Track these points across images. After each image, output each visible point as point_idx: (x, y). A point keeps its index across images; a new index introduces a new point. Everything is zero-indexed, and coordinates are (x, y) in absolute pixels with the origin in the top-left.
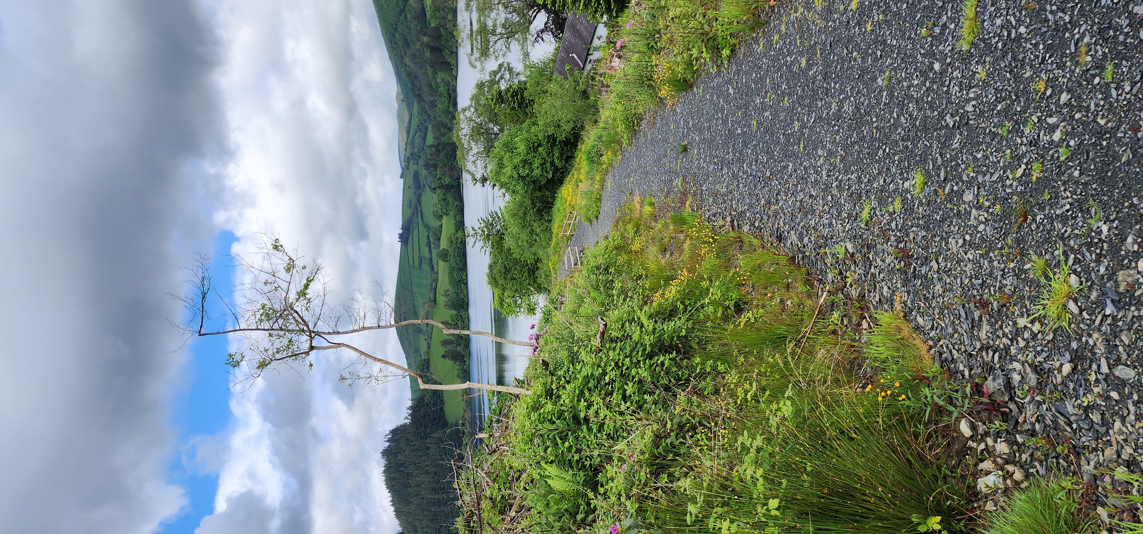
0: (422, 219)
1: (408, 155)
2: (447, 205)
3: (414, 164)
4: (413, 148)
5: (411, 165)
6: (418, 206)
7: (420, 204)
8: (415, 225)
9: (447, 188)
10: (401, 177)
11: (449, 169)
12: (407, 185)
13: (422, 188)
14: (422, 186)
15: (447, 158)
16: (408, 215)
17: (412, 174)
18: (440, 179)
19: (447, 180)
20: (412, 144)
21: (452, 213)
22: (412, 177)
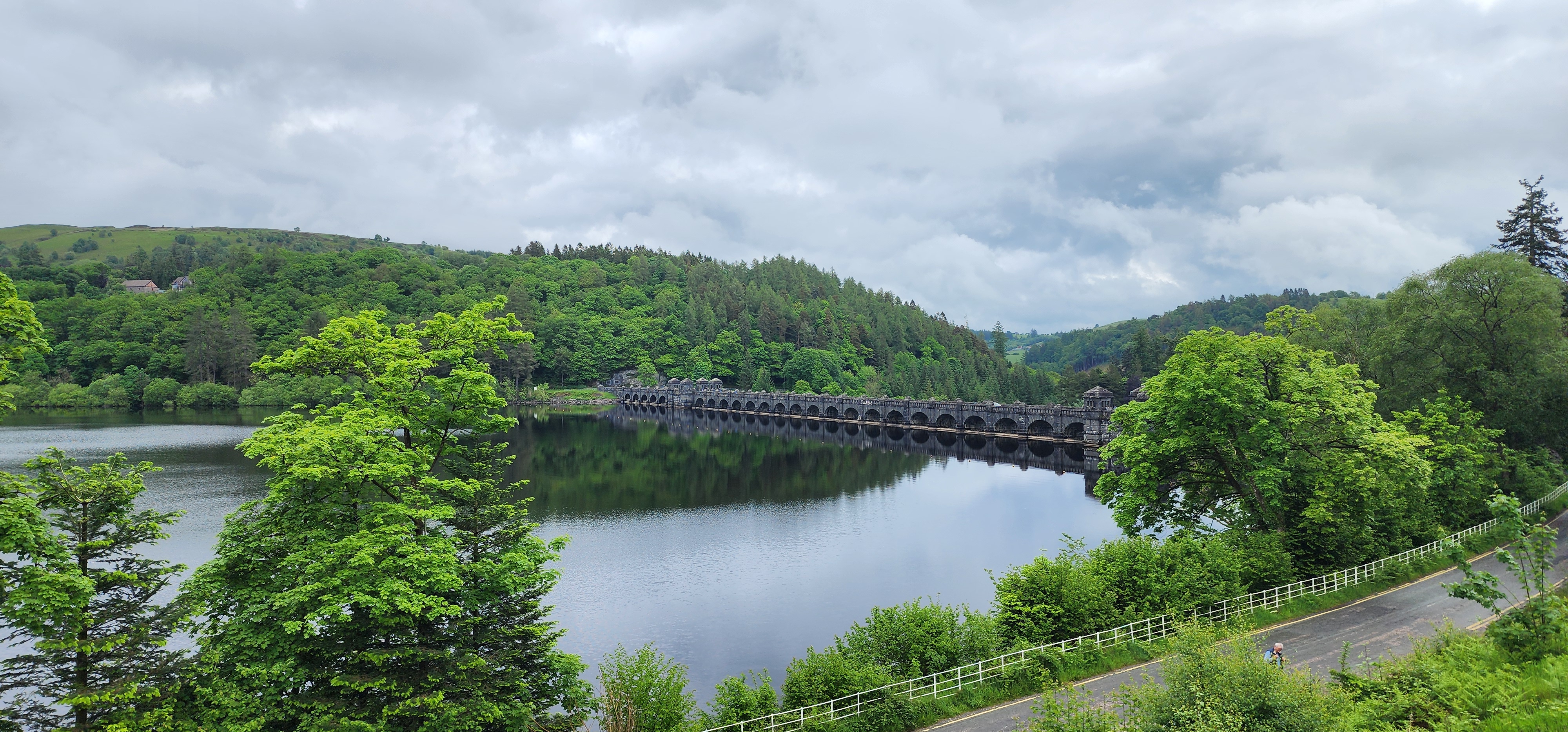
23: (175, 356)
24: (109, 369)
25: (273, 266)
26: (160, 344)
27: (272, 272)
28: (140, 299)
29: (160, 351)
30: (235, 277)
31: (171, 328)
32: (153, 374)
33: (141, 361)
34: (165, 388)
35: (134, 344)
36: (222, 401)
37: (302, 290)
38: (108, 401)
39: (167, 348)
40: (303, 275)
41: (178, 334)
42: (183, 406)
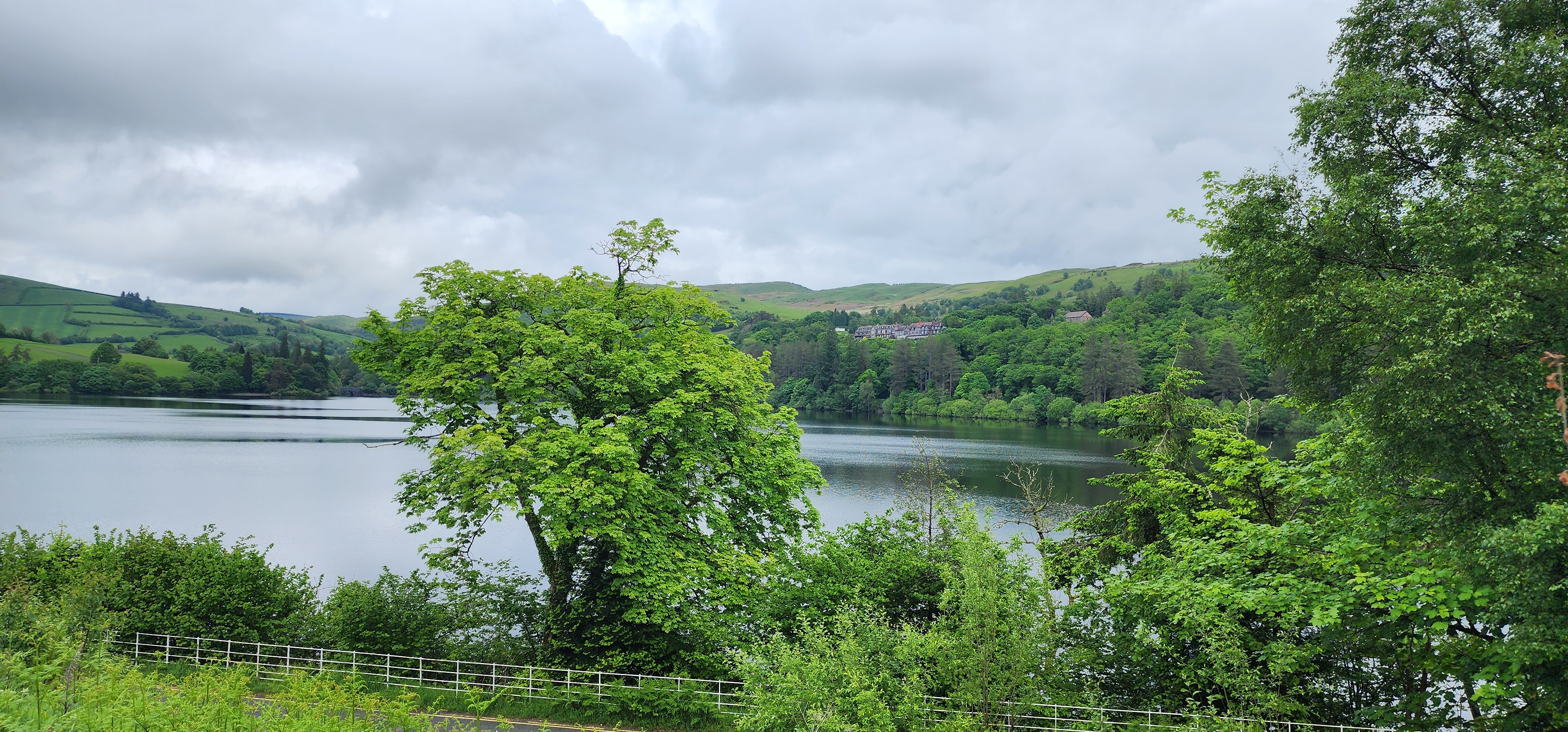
0: (166, 334)
1: (284, 323)
2: (214, 369)
3: (268, 330)
4: (296, 331)
5: (266, 325)
6: (192, 330)
7: (197, 332)
8: (156, 320)
9: (246, 370)
10: (242, 309)
11: (282, 375)
12: (229, 316)
13: (226, 338)
14: (230, 337)
15: (301, 373)
16: (174, 313)
17: (250, 326)
18: (263, 361)
19: (261, 371)
20: (303, 331)
21: (196, 374)
22: (245, 324)
23: (1076, 378)
24: (1031, 388)
25: (1179, 292)
26: (1070, 367)
27: (1178, 297)
28: (1064, 328)
29: (1069, 374)
30: (1144, 304)
31: (1080, 353)
32: (1057, 393)
33: (1050, 383)
34: (1063, 406)
35: (1052, 367)
36: (1106, 420)
37: (1200, 314)
38: (1022, 416)
39: (1074, 370)
40: (1205, 298)
41: (1083, 358)
42: (1075, 423)
